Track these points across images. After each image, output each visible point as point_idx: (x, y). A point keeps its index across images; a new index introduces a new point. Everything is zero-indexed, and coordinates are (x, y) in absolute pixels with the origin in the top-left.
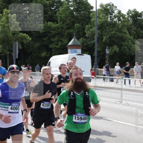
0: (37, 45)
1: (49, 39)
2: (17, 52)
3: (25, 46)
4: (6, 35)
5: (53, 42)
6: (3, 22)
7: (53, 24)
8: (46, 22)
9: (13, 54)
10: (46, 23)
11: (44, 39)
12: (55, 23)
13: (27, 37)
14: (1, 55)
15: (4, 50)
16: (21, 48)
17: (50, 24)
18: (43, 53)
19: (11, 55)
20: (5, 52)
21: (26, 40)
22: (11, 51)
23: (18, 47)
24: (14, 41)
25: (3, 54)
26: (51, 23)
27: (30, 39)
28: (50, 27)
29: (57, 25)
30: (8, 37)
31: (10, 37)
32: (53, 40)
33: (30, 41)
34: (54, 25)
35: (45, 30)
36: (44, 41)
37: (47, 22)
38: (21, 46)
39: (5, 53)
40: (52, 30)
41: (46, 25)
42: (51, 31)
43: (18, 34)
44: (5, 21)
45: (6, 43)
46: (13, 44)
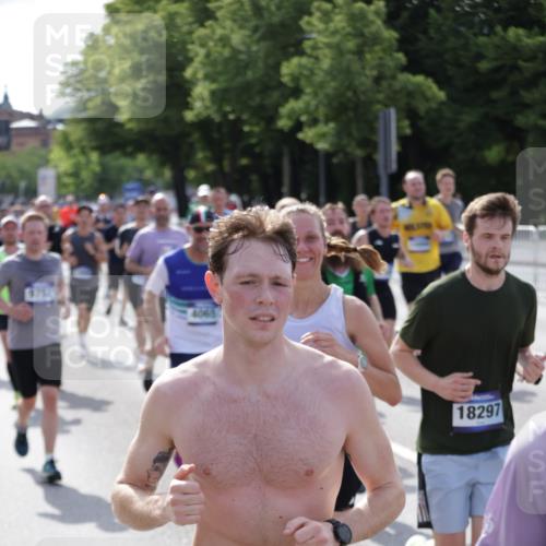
0: (468, 118)
1: (514, 93)
2: (395, 148)
3: (422, 124)
4: (346, 84)
5: (527, 106)
6: (335, 32)
7: (528, 37)
8: (499, 29)
9: (379, 157)
10: (502, 33)
11: (495, 95)
12: (536, 29)
13: (430, 88)
14: (335, 160)
15: (345, 141)
16: (408, 131)
17: (517, 36)
18: (489, 148)
19: (369, 162)
20: (349, 150)
21: (427, 100)
22: (369, 144)
23: (398, 128)
24: (379, 106)
25: (341, 156)
26: (521, 31)
27: (442, 95)
28: (515, 49)
29: (542, 39)
30: (355, 92)
31: (364, 93)
32: (527, 96)
33: (442, 103)
34: (529, 41)
35: (496, 59)
36: (494, 102)
37: (505, 29)
38: (406, 123)
39: (346, 154)
40: (525, 61)
41: (503, 38)
42: (521, 63)
43: (394, 77)
44: (343, 28)
45: (351, 114)
46: (377, 118)
